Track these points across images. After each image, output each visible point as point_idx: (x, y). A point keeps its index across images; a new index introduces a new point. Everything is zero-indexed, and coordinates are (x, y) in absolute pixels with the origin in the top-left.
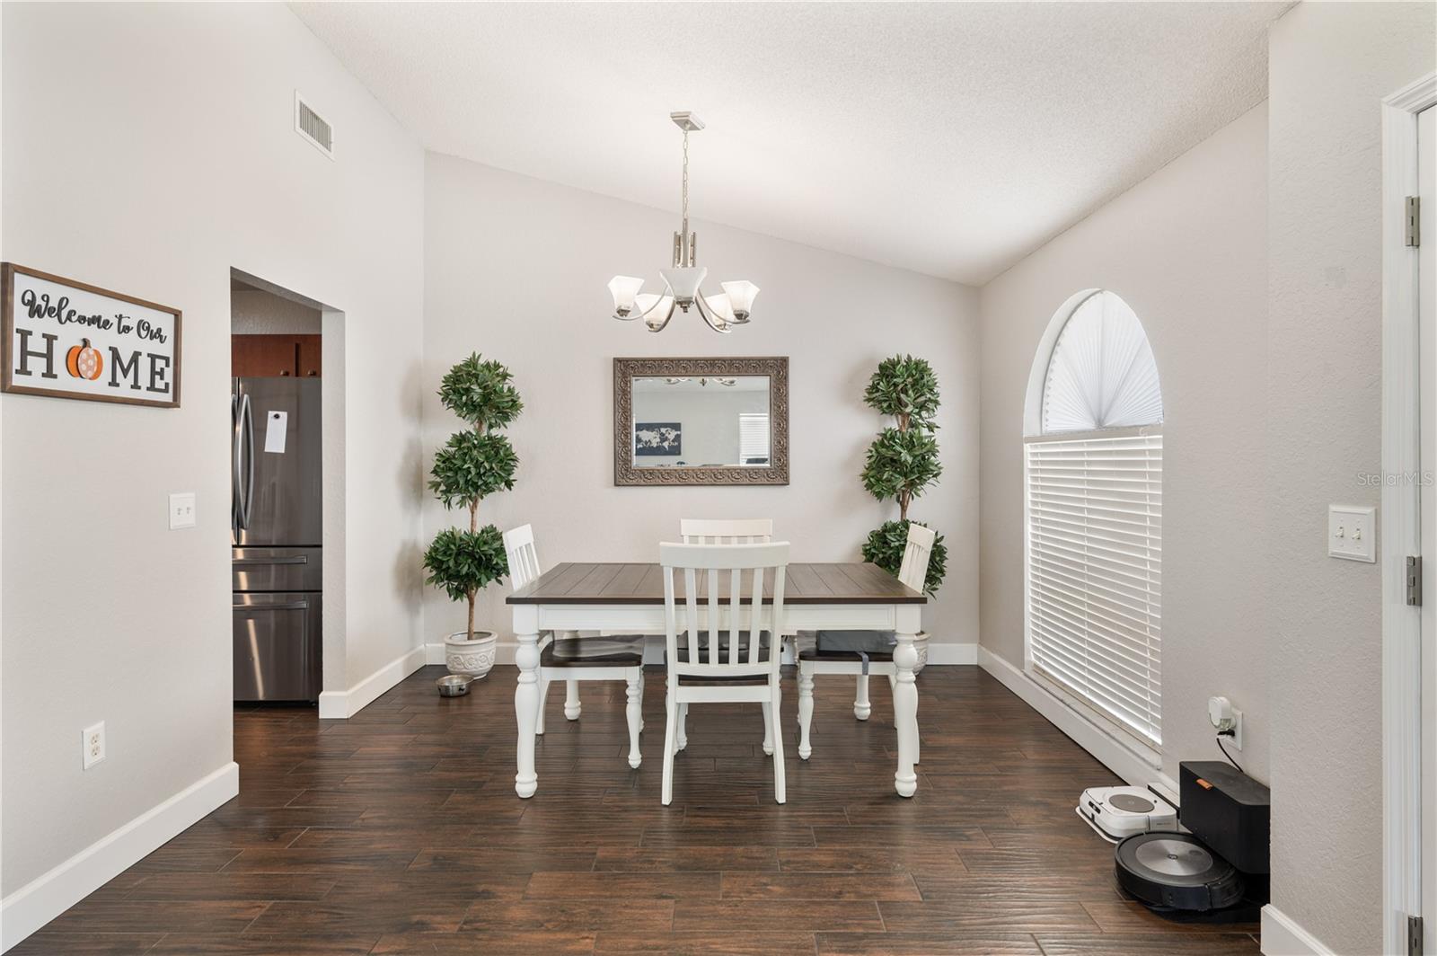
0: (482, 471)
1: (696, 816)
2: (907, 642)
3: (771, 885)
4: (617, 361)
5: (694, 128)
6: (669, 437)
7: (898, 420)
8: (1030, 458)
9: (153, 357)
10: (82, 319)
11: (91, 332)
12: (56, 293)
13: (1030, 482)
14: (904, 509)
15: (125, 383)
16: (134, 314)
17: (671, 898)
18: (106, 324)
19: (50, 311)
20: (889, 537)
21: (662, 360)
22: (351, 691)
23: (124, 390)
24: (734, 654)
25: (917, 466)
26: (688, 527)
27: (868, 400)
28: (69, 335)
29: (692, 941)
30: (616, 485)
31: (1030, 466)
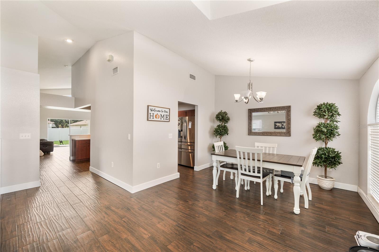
0: (221, 131)
1: (242, 201)
2: (297, 176)
3: (247, 218)
4: (249, 110)
5: (252, 61)
6: (284, 125)
7: (324, 120)
8: (370, 131)
9: (166, 115)
10: (157, 111)
11: (158, 113)
12: (154, 108)
13: (370, 138)
14: (326, 144)
15: (162, 119)
16: (163, 110)
17: (226, 212)
18: (160, 111)
19: (153, 110)
20: (319, 151)
22: (199, 167)
23: (162, 120)
24: (252, 171)
25: (329, 132)
27: (314, 115)
28: (155, 113)
29: (224, 220)
30: (248, 135)
31: (370, 133)
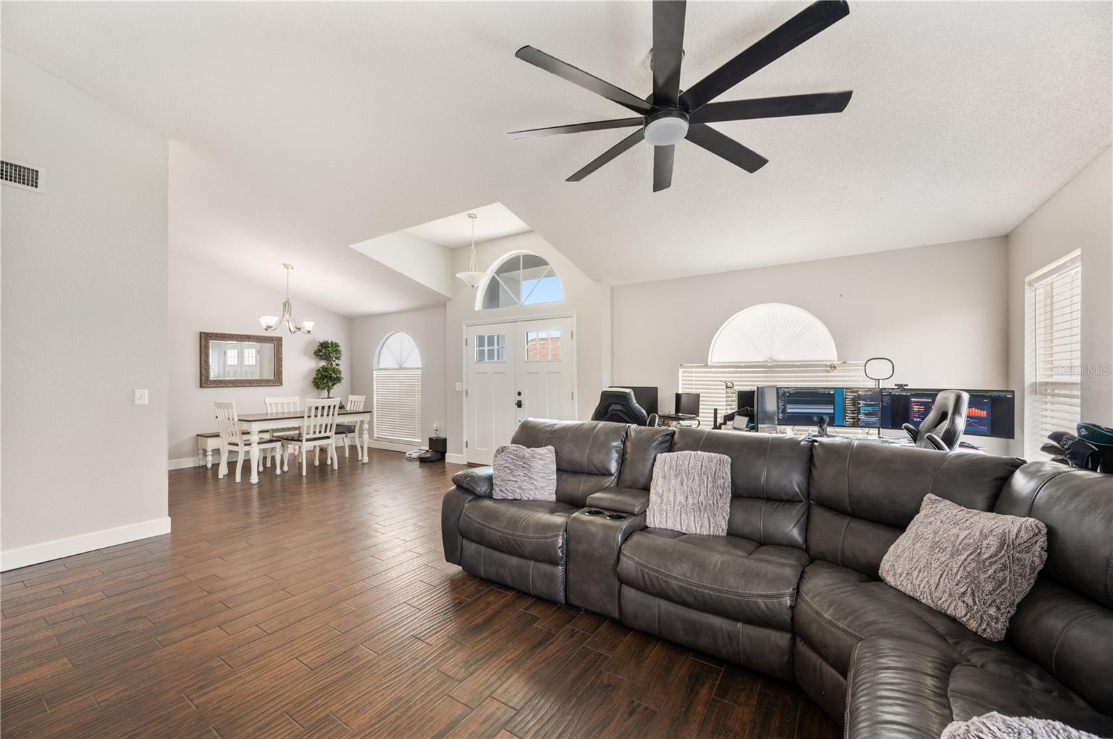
4: (202, 334)
7: (326, 362)
8: (376, 375)
13: (376, 383)
14: (329, 392)
21: (226, 334)
25: (335, 378)
26: (268, 400)
27: (315, 355)
30: (201, 387)
31: (375, 378)
